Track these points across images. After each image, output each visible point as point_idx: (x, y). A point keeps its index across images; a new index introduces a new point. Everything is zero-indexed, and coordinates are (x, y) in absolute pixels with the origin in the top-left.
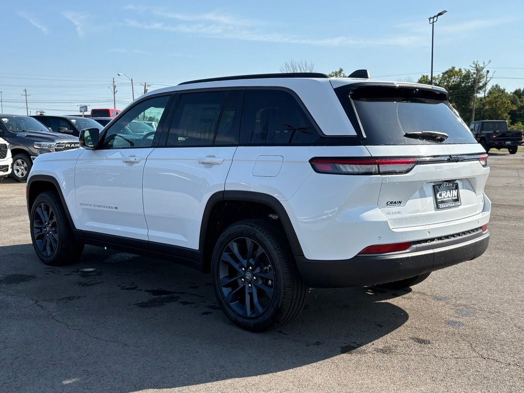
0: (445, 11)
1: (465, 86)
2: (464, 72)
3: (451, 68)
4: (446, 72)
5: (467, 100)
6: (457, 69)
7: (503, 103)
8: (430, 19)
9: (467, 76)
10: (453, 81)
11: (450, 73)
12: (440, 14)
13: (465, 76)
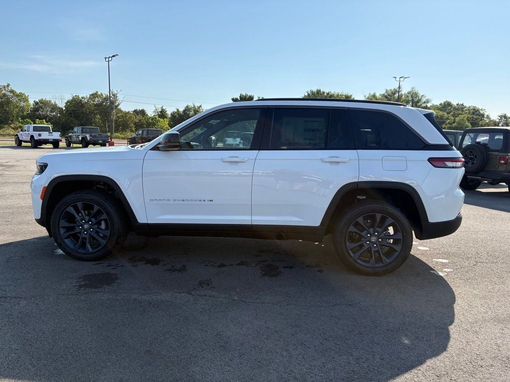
0: (117, 55)
1: (105, 105)
2: (104, 96)
3: (95, 92)
4: (92, 95)
5: (108, 114)
6: (99, 93)
7: (131, 117)
8: (105, 58)
9: (106, 99)
10: (98, 101)
11: (94, 96)
12: (114, 56)
13: (105, 98)
